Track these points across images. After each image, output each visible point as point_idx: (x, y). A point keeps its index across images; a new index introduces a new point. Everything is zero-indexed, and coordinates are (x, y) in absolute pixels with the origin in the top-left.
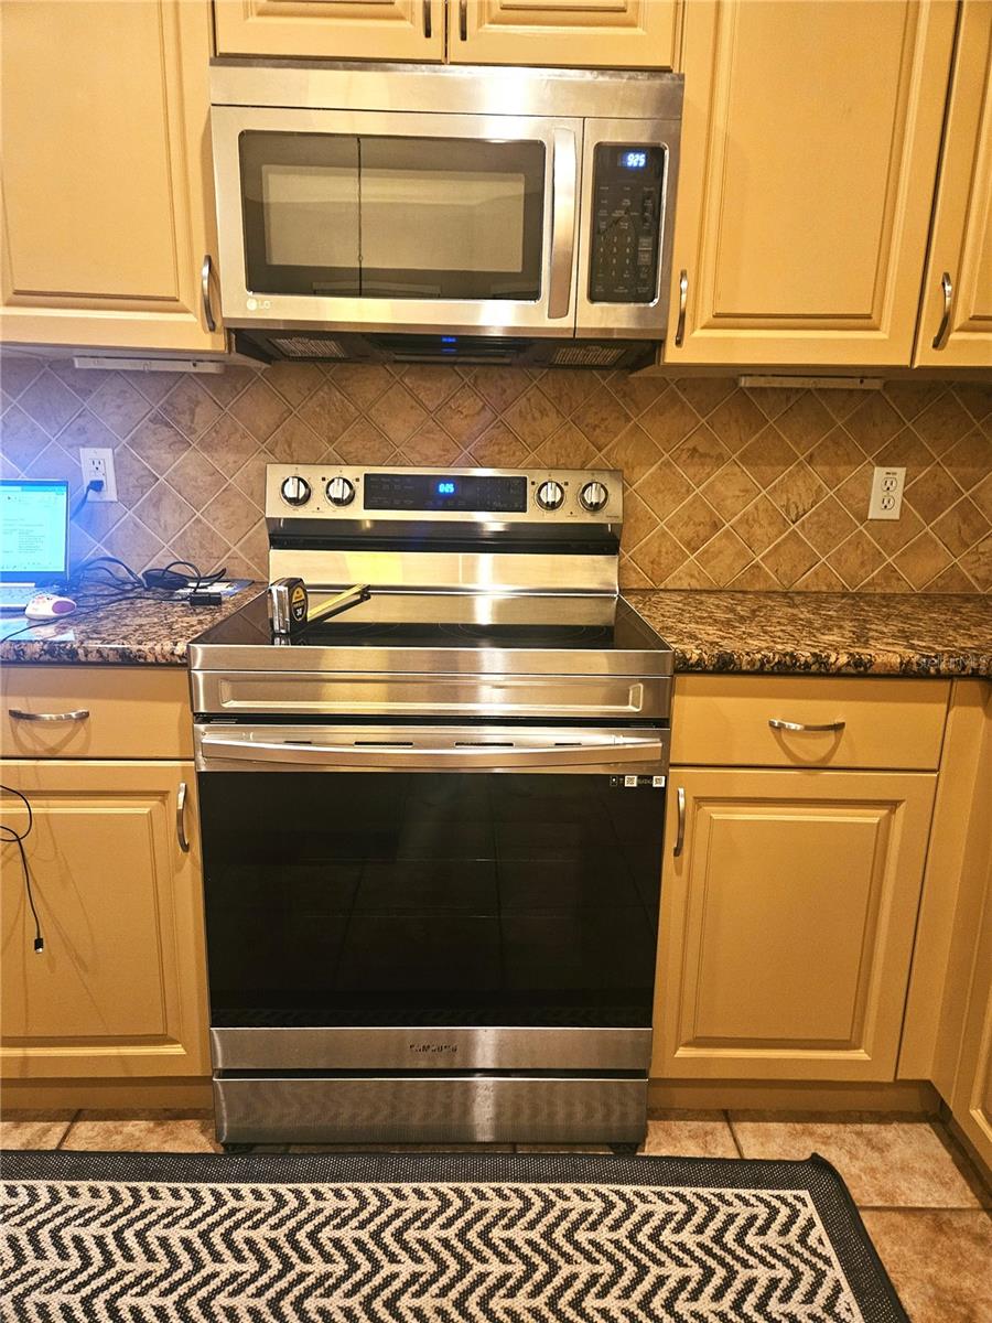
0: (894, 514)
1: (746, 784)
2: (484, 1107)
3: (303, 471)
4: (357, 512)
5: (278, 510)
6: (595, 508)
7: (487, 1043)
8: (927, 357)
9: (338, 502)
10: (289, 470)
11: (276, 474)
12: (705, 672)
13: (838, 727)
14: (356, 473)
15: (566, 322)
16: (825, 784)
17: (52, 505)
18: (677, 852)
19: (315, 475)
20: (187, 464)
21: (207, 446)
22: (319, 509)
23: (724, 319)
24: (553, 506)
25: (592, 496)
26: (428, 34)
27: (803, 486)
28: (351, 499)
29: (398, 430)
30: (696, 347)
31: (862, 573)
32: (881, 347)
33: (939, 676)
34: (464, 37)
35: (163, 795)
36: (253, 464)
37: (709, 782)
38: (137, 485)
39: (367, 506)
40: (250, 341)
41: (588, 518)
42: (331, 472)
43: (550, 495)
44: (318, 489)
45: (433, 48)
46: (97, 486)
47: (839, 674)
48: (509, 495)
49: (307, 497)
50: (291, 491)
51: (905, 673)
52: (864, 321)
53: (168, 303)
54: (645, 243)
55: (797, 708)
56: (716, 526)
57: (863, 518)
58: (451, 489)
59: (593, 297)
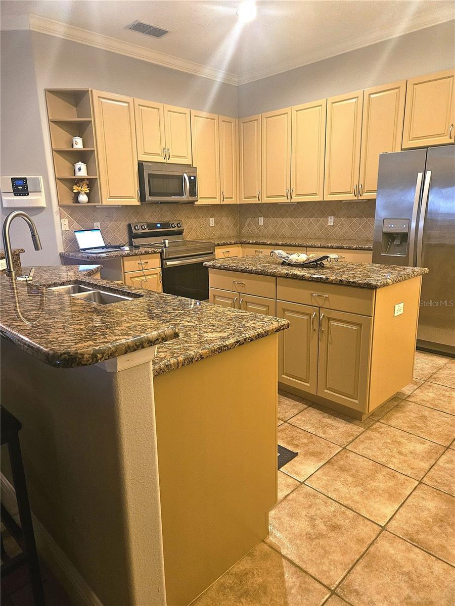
0: (213, 225)
4: (147, 230)
5: (134, 231)
8: (222, 203)
26: (164, 159)
32: (217, 201)
34: (169, 159)
35: (157, 274)
38: (104, 229)
53: (133, 198)
54: (195, 189)
57: (210, 226)
58: (159, 225)
59: (190, 196)
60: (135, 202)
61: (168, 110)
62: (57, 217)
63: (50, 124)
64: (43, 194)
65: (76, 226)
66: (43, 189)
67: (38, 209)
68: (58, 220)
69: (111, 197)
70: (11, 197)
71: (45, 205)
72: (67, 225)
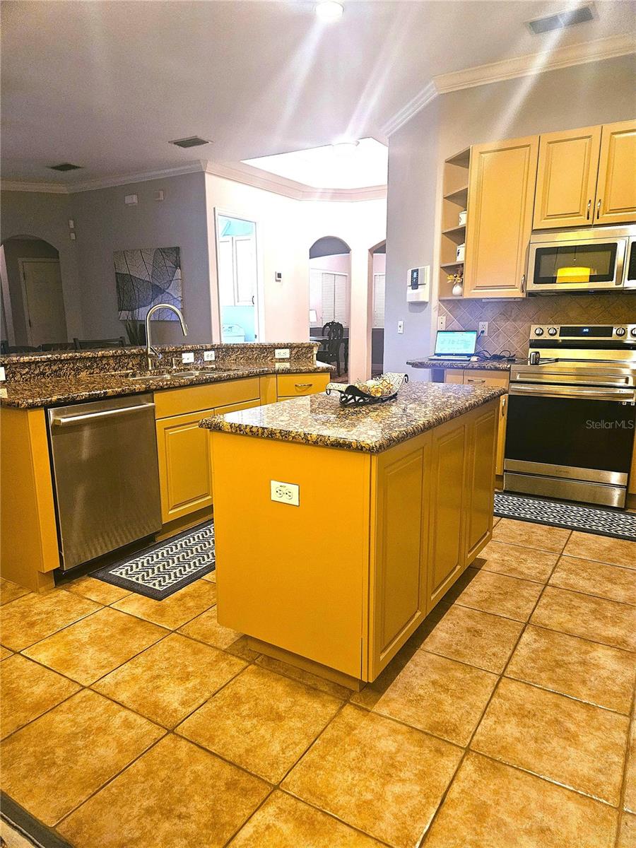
3: (541, 327)
4: (557, 337)
5: (533, 337)
9: (551, 335)
10: (538, 326)
11: (534, 327)
14: (558, 327)
15: (621, 286)
17: (472, 337)
19: (545, 328)
20: (508, 325)
21: (514, 320)
22: (546, 337)
24: (621, 335)
25: (635, 332)
26: (588, 219)
28: (556, 334)
29: (572, 314)
34: (598, 218)
36: (526, 325)
38: (494, 331)
39: (560, 336)
40: (531, 294)
41: (633, 339)
42: (550, 326)
43: (620, 332)
44: (546, 331)
45: (589, 222)
46: (483, 332)
48: (606, 332)
49: (542, 334)
50: (537, 332)
53: (513, 287)
58: (587, 330)
59: (629, 279)
60: (517, 293)
61: (613, 134)
62: (434, 314)
63: (444, 201)
64: (427, 286)
65: (456, 325)
66: (427, 281)
67: (422, 304)
68: (436, 318)
69: (478, 288)
70: (410, 291)
71: (427, 300)
72: (444, 323)
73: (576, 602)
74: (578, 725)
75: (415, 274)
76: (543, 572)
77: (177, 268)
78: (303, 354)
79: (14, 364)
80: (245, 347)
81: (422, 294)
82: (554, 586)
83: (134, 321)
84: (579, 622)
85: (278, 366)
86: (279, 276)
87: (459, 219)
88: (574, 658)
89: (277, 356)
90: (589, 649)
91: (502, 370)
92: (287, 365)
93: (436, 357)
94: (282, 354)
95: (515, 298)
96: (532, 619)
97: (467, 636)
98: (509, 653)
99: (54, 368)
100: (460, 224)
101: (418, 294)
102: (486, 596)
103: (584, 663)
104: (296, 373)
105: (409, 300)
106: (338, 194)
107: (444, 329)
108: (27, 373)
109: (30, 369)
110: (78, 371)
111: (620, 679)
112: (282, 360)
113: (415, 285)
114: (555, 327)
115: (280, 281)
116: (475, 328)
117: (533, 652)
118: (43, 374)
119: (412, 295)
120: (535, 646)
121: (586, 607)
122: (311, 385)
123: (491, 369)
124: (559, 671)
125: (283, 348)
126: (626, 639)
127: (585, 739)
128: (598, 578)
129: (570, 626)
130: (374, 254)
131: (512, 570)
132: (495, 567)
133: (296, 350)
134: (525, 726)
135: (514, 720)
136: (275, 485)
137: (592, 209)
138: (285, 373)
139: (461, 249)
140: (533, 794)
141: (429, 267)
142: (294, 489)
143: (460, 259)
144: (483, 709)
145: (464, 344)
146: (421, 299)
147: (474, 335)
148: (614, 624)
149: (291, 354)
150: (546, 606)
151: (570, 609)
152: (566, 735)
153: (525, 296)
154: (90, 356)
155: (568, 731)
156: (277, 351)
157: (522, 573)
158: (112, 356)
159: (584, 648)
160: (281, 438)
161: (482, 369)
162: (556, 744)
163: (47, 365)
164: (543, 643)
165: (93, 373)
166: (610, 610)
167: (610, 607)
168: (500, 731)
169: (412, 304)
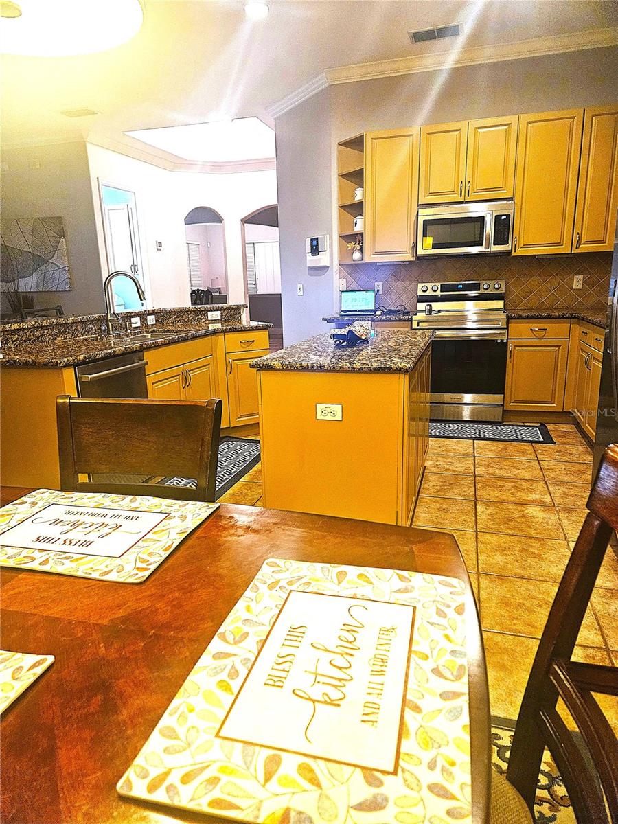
0: (581, 287)
1: (525, 343)
2: (466, 413)
3: (426, 284)
4: (439, 293)
5: (420, 293)
6: (498, 289)
7: (468, 398)
8: (576, 251)
9: (434, 291)
10: (423, 284)
11: (420, 285)
12: (516, 319)
13: (546, 329)
14: (439, 284)
15: (489, 250)
16: (542, 342)
18: (510, 358)
19: (429, 285)
20: (399, 285)
21: (403, 280)
22: (430, 293)
23: (525, 246)
24: (487, 289)
25: (497, 286)
26: (461, 196)
27: (556, 281)
28: (437, 290)
29: (449, 274)
30: (520, 252)
31: (572, 303)
32: (564, 249)
33: (567, 318)
34: (468, 196)
36: (414, 284)
37: (517, 342)
38: (387, 290)
39: (441, 291)
41: (496, 292)
42: (432, 284)
43: (486, 287)
44: (429, 288)
45: (462, 199)
46: (378, 291)
47: (545, 318)
48: (475, 287)
49: (427, 290)
50: (423, 289)
51: (559, 317)
52: (559, 244)
54: (506, 233)
55: (536, 326)
56: (531, 293)
57: (572, 289)
58: (461, 286)
59: (494, 244)
60: (409, 257)
61: (476, 128)
62: (336, 277)
63: (339, 179)
64: (328, 252)
65: (355, 286)
66: (327, 247)
67: (323, 269)
68: (337, 280)
69: (377, 253)
70: (309, 257)
71: (328, 265)
72: (345, 284)
73: (500, 483)
74: (537, 549)
75: (315, 243)
76: (468, 468)
77: (60, 238)
78: (232, 315)
79: (6, 331)
80: (181, 311)
81: (323, 259)
82: (479, 476)
83: (17, 293)
84: (508, 494)
85: (211, 327)
86: (160, 244)
87: (354, 196)
88: (516, 514)
89: (209, 318)
90: (523, 509)
91: (405, 321)
92: (219, 326)
93: (343, 313)
94: (214, 316)
95: (404, 262)
96: (478, 497)
97: (440, 514)
98: (474, 519)
99: (37, 334)
100: (356, 199)
101: (319, 260)
102: (439, 487)
103: (524, 516)
104: (241, 331)
105: (309, 265)
106: (217, 167)
107: (345, 290)
108: (17, 339)
109: (19, 335)
110: (55, 336)
111: (550, 522)
112: (214, 322)
113: (315, 251)
114: (437, 284)
115: (160, 249)
116: (371, 288)
117: (489, 516)
118: (28, 340)
119: (311, 261)
120: (488, 512)
121: (508, 485)
122: (253, 341)
123: (396, 320)
124: (512, 523)
125: (214, 311)
126: (543, 499)
127: (546, 556)
128: (507, 468)
129: (504, 497)
130: (245, 225)
131: (447, 470)
132: (434, 470)
133: (226, 312)
134: (506, 555)
135: (498, 554)
136: (320, 407)
137: (464, 187)
138: (231, 332)
139: (359, 220)
140: (531, 587)
141: (328, 236)
142: (338, 408)
143: (358, 229)
144: (475, 551)
145: (365, 301)
146: (322, 264)
147: (372, 294)
148: (531, 492)
149: (222, 316)
150: (483, 488)
151: (500, 488)
152: (534, 556)
153: (414, 260)
154: (64, 322)
155: (533, 553)
156: (209, 313)
157: (454, 471)
158: (79, 322)
159: (519, 509)
160: (329, 369)
161: (388, 321)
162: (530, 561)
163: (31, 332)
164: (491, 510)
165: (66, 339)
166: (524, 485)
167: (523, 483)
168: (492, 561)
169: (310, 268)
